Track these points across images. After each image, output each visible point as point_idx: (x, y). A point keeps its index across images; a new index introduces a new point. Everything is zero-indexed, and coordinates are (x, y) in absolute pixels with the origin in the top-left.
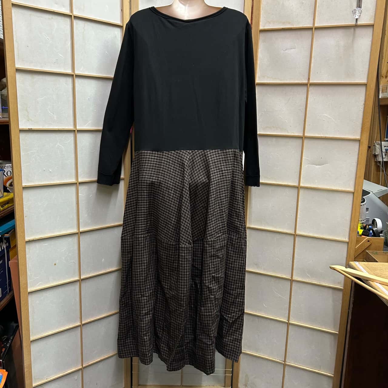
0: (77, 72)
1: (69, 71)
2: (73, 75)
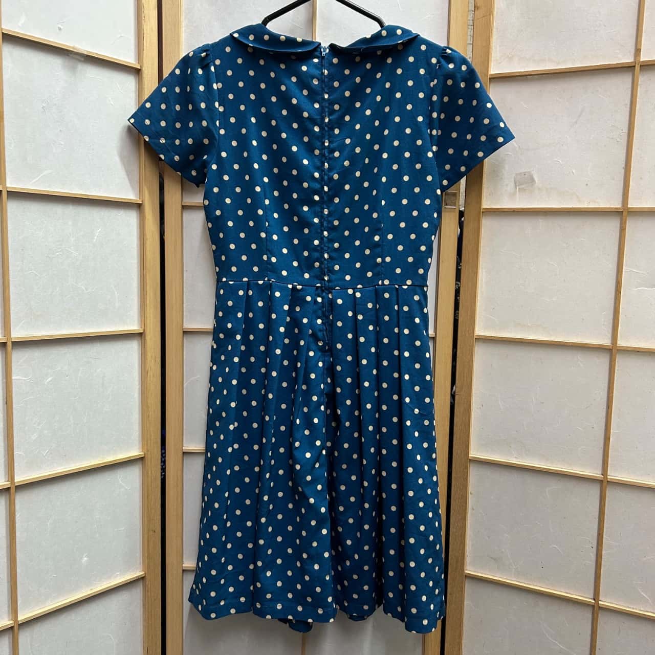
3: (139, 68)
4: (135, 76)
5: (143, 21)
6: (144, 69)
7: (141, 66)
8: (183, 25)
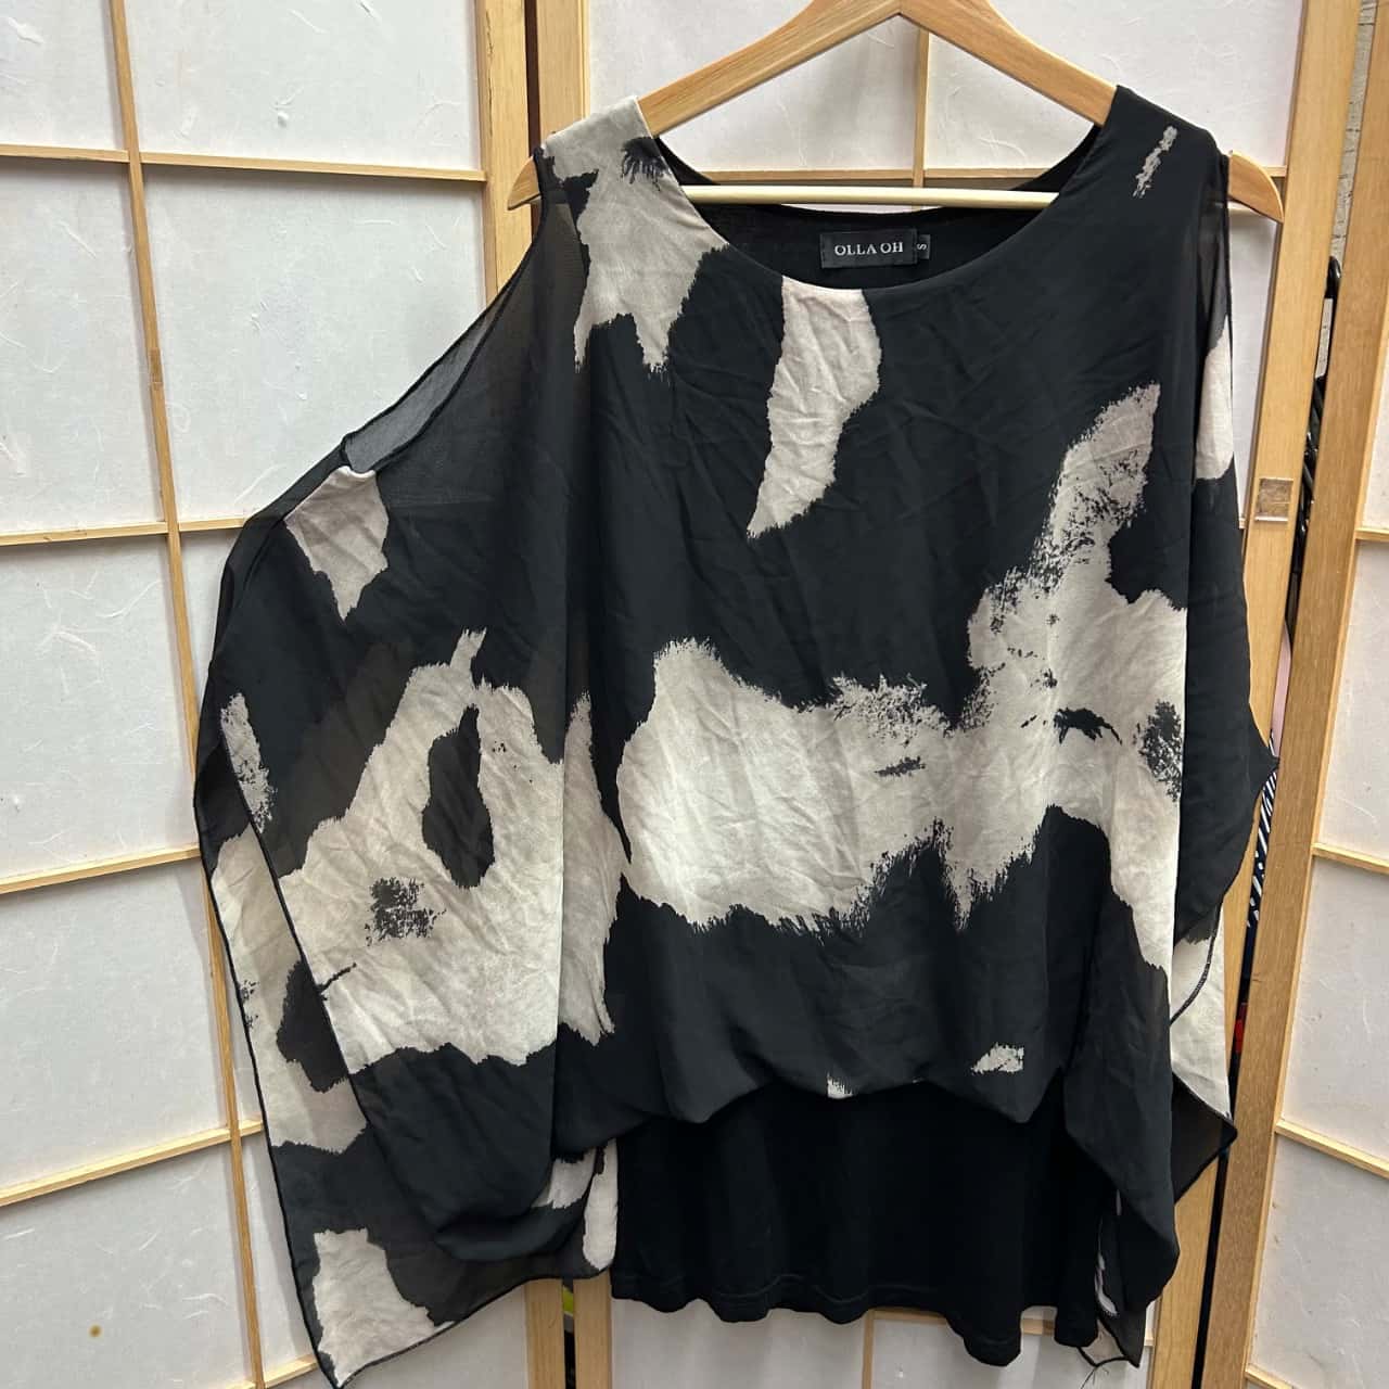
0: (156, 144)
1: (100, 142)
2: (127, 164)
3: (482, 179)
4: (474, 201)
5: (489, 59)
6: (492, 181)
7: (486, 176)
8: (591, 53)
